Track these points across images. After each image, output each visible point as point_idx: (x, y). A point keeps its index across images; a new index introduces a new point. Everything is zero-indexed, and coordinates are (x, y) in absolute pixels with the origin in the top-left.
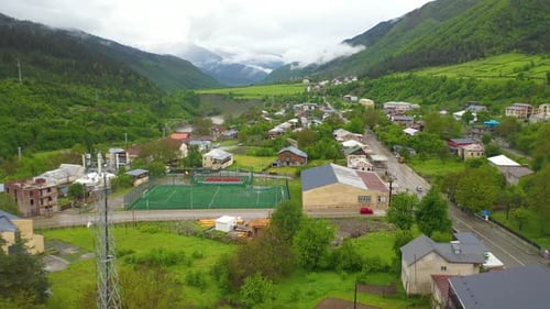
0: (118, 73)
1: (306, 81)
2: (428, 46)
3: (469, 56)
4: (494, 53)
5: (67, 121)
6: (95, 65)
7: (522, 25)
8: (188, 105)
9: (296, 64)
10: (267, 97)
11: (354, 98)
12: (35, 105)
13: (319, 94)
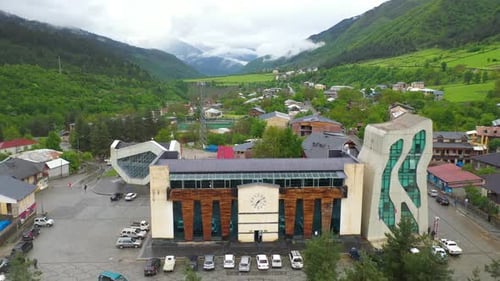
0: (123, 65)
1: (275, 71)
2: (375, 42)
3: (404, 50)
4: (423, 48)
5: (100, 100)
6: (106, 59)
7: (450, 24)
8: (179, 91)
9: (268, 57)
10: (243, 83)
11: (311, 84)
12: (75, 88)
13: (285, 81)
